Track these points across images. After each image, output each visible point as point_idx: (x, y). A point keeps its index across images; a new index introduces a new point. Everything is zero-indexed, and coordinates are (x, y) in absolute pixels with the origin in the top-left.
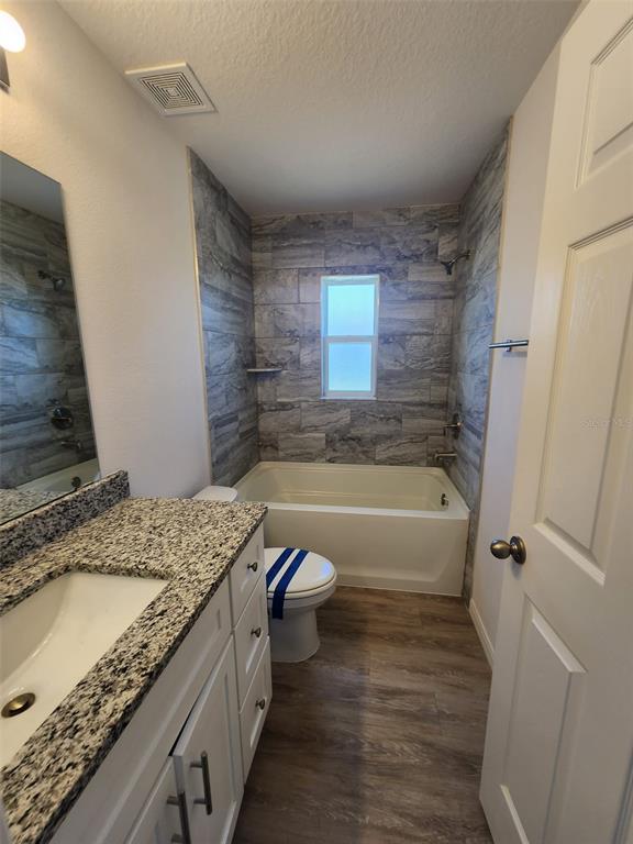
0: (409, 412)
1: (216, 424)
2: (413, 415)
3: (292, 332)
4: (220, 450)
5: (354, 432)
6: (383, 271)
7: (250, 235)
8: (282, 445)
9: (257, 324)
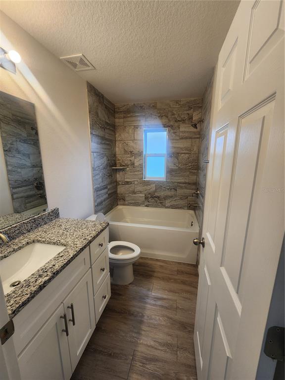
0: (180, 186)
1: (96, 190)
2: (181, 187)
3: (131, 152)
4: (99, 200)
5: (156, 194)
6: (169, 126)
7: (115, 112)
8: (127, 199)
9: (117, 149)
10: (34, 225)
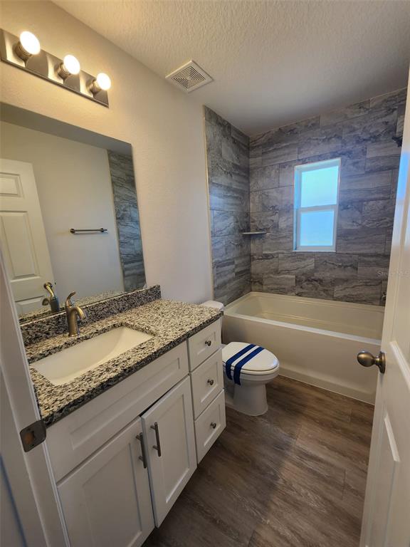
1: (217, 265)
3: (273, 207)
4: (220, 281)
5: (317, 275)
6: (344, 154)
7: (249, 148)
8: (265, 282)
9: (251, 204)
10: (127, 305)
